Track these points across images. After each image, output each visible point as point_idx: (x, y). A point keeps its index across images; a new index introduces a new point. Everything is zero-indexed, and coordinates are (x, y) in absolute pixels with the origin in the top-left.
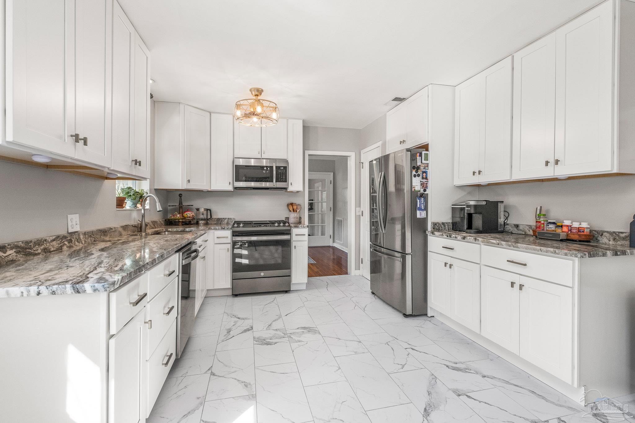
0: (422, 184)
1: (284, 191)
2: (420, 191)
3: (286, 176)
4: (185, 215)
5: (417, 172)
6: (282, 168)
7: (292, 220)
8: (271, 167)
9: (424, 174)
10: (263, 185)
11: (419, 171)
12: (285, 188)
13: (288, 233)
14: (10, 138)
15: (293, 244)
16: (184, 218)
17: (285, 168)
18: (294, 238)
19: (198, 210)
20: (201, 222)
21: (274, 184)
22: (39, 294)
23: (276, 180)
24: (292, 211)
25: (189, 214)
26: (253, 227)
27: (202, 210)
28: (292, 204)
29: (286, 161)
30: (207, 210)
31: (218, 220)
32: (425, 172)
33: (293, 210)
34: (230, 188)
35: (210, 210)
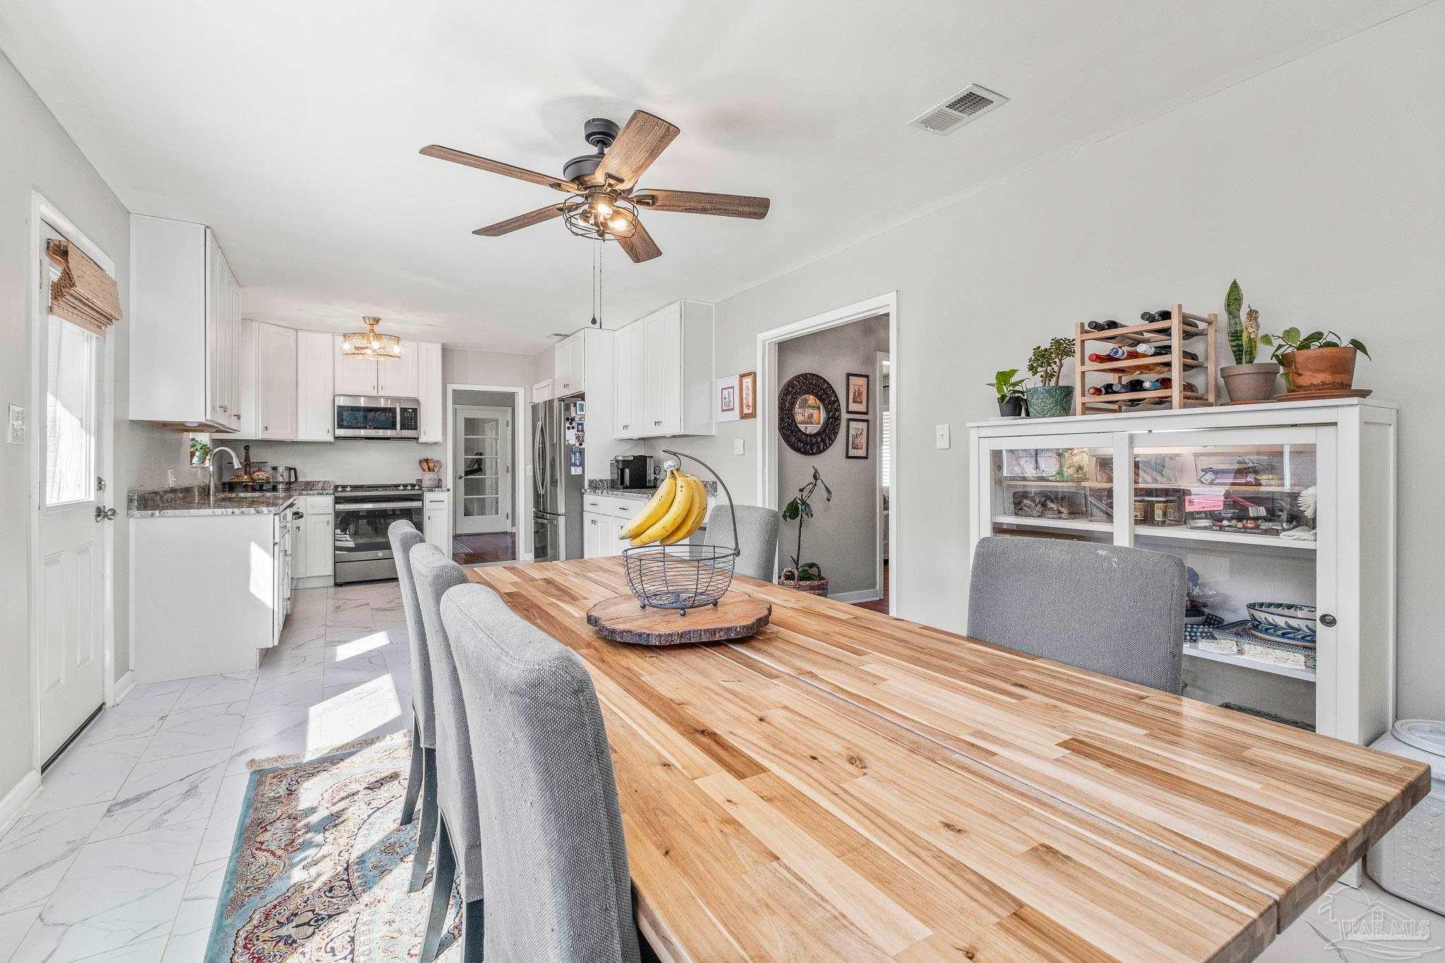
0: (578, 438)
1: (413, 443)
2: (575, 445)
3: (416, 422)
4: (255, 476)
5: (571, 424)
6: (411, 410)
7: (426, 483)
8: (393, 410)
9: (580, 427)
10: (381, 434)
11: (574, 423)
12: (415, 438)
13: (419, 498)
14: (209, 417)
15: (426, 514)
16: (253, 480)
17: (415, 410)
18: (427, 505)
19: (275, 469)
20: (280, 486)
21: (398, 432)
22: (233, 513)
23: (401, 426)
24: (427, 470)
25: (261, 476)
26: (366, 491)
27: (281, 469)
28: (427, 461)
29: (417, 401)
30: (290, 469)
31: (308, 483)
32: (582, 424)
33: (429, 468)
34: (330, 438)
35: (295, 469)
